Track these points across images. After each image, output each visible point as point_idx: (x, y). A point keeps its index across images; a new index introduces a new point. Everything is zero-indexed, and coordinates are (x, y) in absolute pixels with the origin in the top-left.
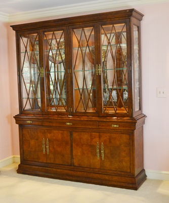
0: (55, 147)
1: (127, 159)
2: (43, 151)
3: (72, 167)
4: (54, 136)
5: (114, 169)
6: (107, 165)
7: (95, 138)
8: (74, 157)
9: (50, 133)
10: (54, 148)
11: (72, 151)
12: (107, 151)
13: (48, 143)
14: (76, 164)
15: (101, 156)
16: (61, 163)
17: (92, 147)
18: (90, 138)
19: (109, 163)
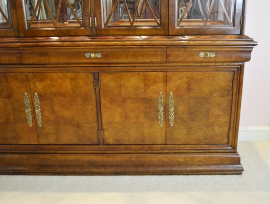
0: (57, 108)
1: (225, 119)
2: (26, 120)
3: (102, 147)
4: (53, 86)
5: (194, 142)
6: (181, 134)
7: (155, 82)
8: (105, 127)
9: (42, 80)
10: (53, 111)
11: (99, 114)
12: (181, 108)
13: (37, 101)
14: (110, 141)
15: (167, 119)
16: (75, 142)
17: (148, 102)
18: (142, 85)
19: (185, 131)
